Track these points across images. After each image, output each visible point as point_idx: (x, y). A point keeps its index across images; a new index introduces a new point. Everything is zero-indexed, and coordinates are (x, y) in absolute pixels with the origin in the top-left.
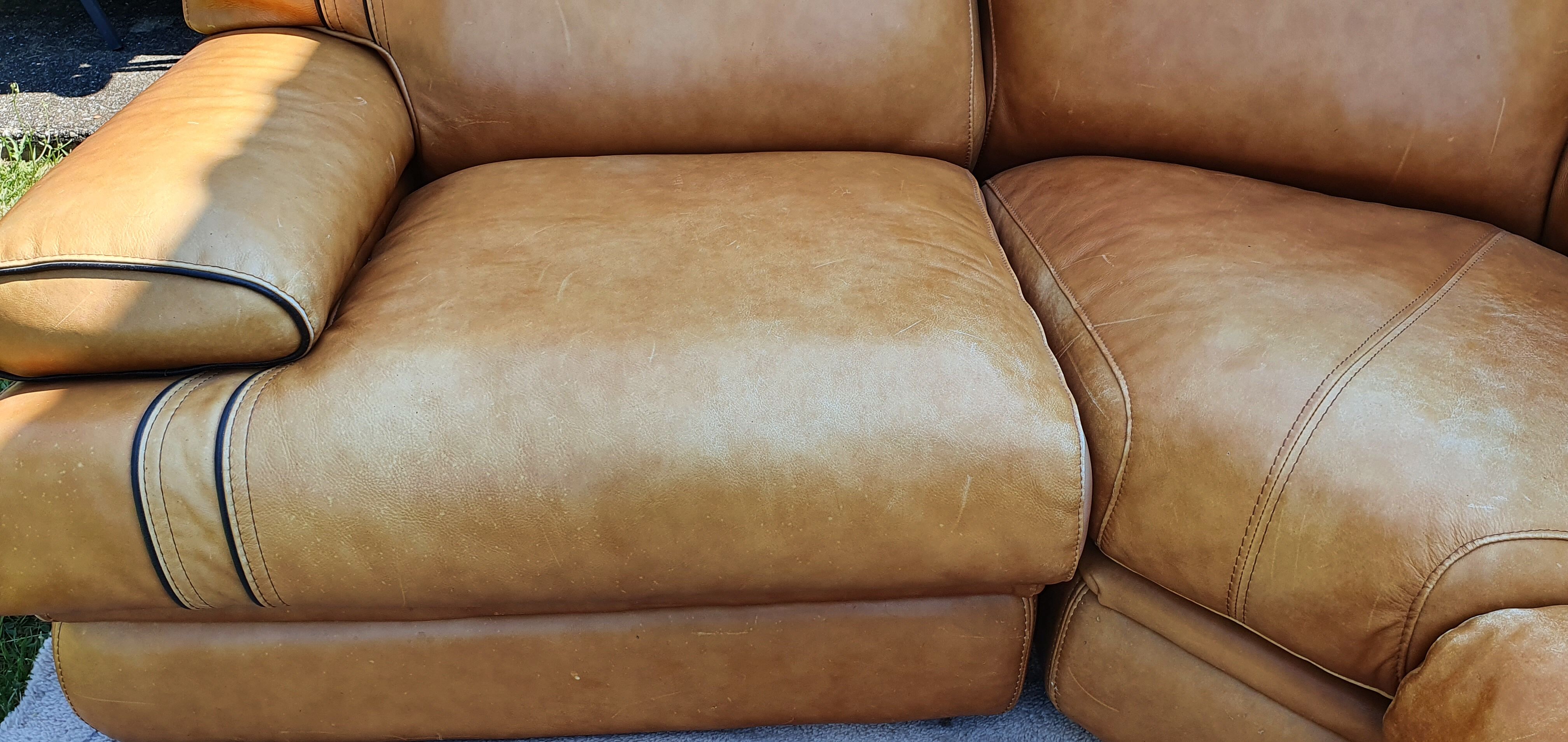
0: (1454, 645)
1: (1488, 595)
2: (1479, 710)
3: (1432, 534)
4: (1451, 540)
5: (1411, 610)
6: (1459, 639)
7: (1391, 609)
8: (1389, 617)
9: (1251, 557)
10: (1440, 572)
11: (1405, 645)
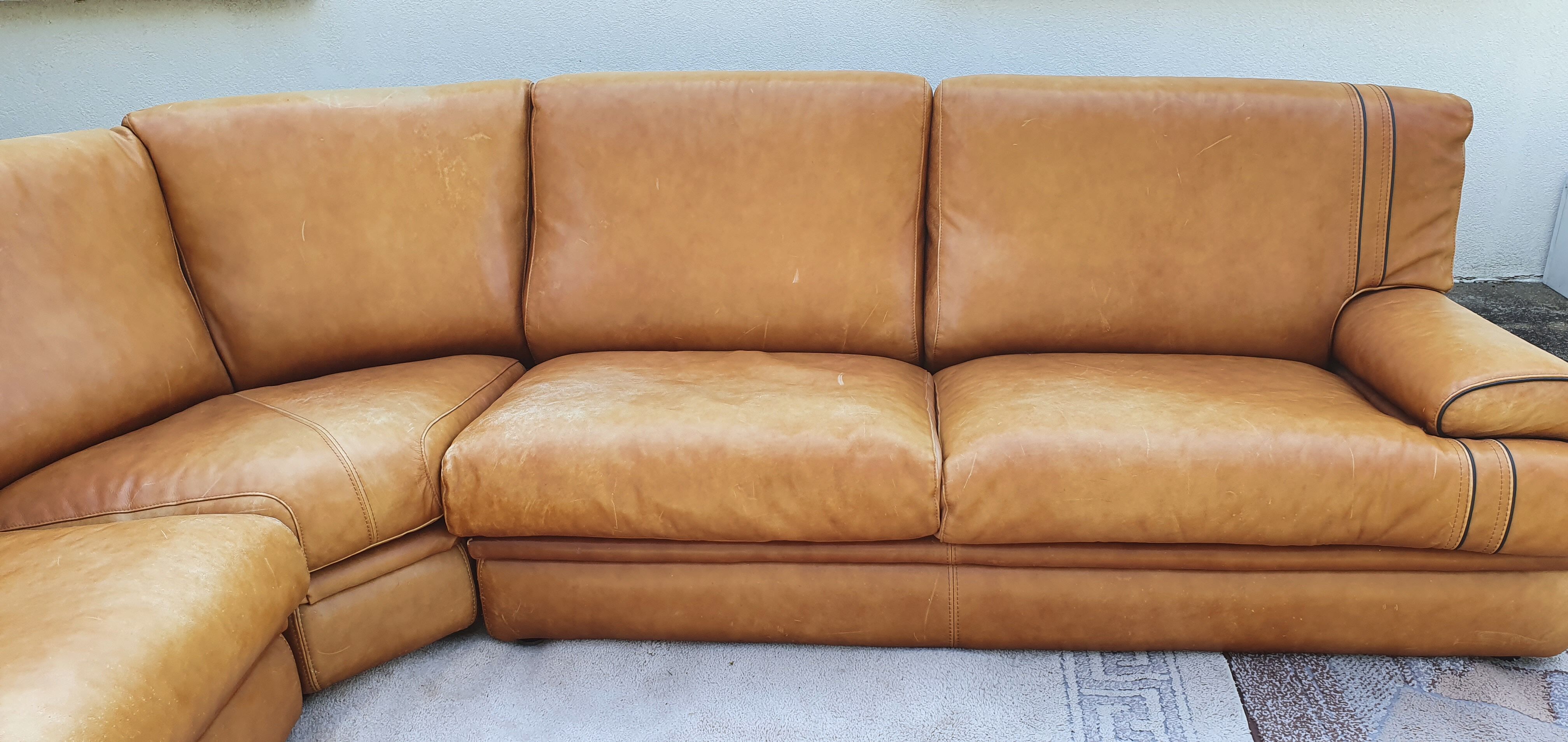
0: (450, 470)
1: (439, 453)
3: (411, 446)
4: (416, 444)
5: (427, 475)
6: (448, 467)
7: (422, 480)
8: (424, 482)
9: (368, 506)
10: (423, 456)
11: (434, 488)
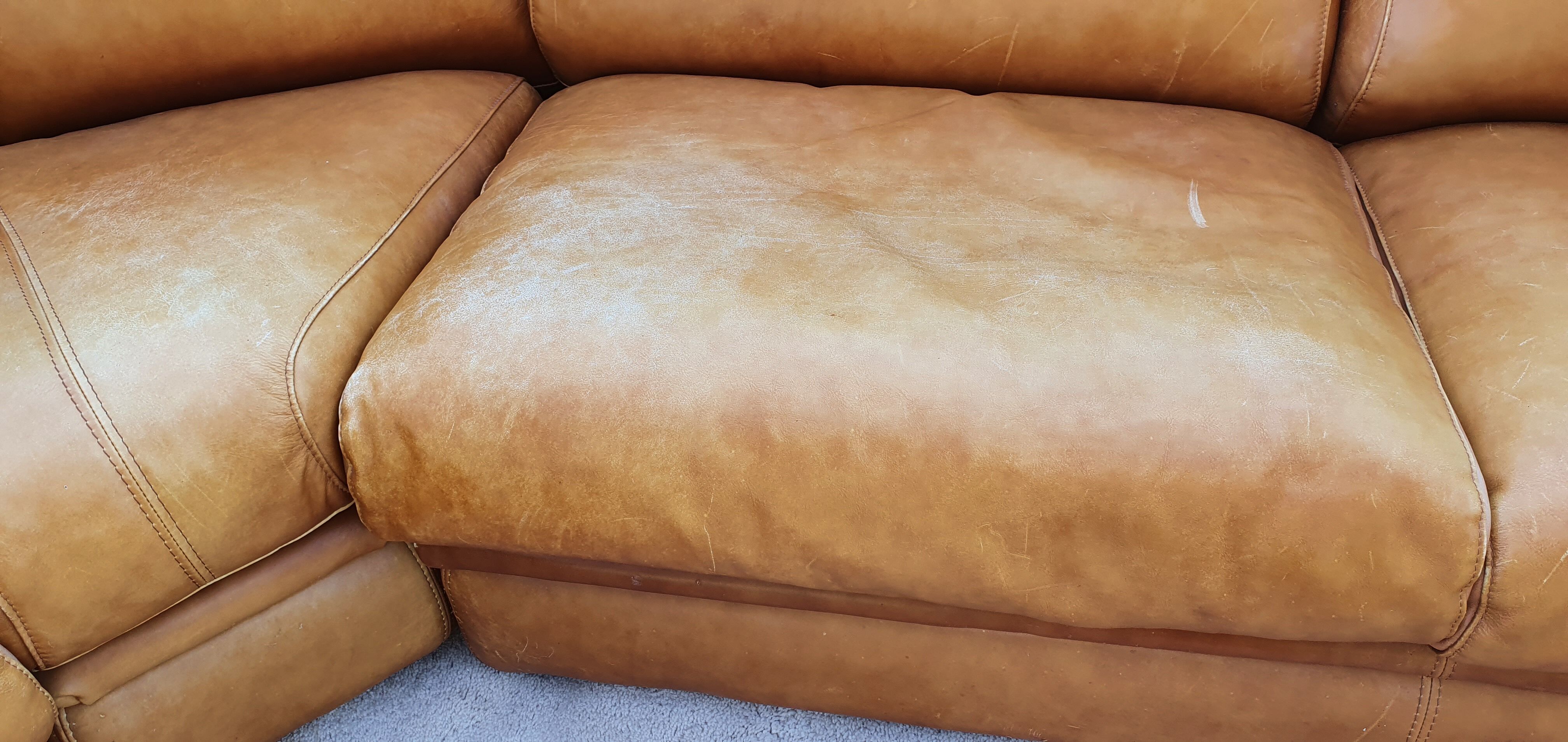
0: (354, 431)
1: (331, 385)
2: (412, 448)
3: (263, 385)
4: (275, 375)
5: (305, 442)
6: (351, 426)
7: (295, 455)
8: (300, 461)
9: (174, 531)
10: (295, 401)
11: (326, 466)
